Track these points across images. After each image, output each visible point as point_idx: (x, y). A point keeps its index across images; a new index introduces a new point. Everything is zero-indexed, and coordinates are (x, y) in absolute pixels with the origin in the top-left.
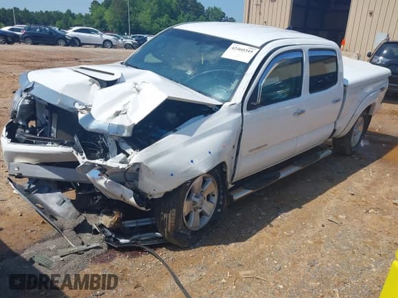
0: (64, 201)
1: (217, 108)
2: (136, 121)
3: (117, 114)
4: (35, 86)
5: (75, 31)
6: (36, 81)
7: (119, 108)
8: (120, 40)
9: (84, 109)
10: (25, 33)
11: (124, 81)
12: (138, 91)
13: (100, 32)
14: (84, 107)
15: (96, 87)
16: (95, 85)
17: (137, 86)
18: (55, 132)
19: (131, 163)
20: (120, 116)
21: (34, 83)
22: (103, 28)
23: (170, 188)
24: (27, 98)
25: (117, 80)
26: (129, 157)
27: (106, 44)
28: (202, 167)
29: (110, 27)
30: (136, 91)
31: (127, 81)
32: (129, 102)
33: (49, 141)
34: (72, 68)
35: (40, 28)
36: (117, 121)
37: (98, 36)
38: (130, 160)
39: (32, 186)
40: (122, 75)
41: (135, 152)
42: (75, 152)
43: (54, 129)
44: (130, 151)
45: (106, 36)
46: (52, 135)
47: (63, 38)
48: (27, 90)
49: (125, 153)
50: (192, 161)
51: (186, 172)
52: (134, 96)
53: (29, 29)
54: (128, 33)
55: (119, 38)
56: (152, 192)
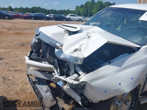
0: (48, 91)
1: (137, 49)
2: (86, 56)
3: (76, 50)
4: (40, 33)
5: (69, 16)
6: (41, 31)
7: (77, 47)
8: (85, 19)
9: (60, 46)
10: (53, 17)
11: (82, 32)
12: (89, 37)
13: (78, 16)
14: (61, 45)
15: (67, 34)
16: (67, 33)
17: (89, 35)
18: (48, 56)
19: (81, 81)
20: (77, 52)
21: (40, 32)
22: (79, 15)
23: (104, 99)
24: (37, 39)
25: (78, 31)
26: (80, 77)
27: (79, 20)
28: (127, 89)
29: (82, 14)
30: (88, 38)
31: (83, 32)
32: (83, 44)
33: (44, 60)
34: (58, 25)
35: (58, 15)
36: (75, 55)
37: (77, 17)
38: (80, 79)
39: (37, 80)
40: (81, 28)
41: (84, 74)
42: (54, 68)
43: (48, 55)
44: (81, 73)
45: (80, 18)
46: (47, 57)
47: (65, 18)
48: (37, 35)
49: (78, 73)
50: (120, 84)
51: (115, 90)
52: (86, 40)
53: (55, 15)
54: (88, 16)
55: (84, 18)
56: (92, 99)
